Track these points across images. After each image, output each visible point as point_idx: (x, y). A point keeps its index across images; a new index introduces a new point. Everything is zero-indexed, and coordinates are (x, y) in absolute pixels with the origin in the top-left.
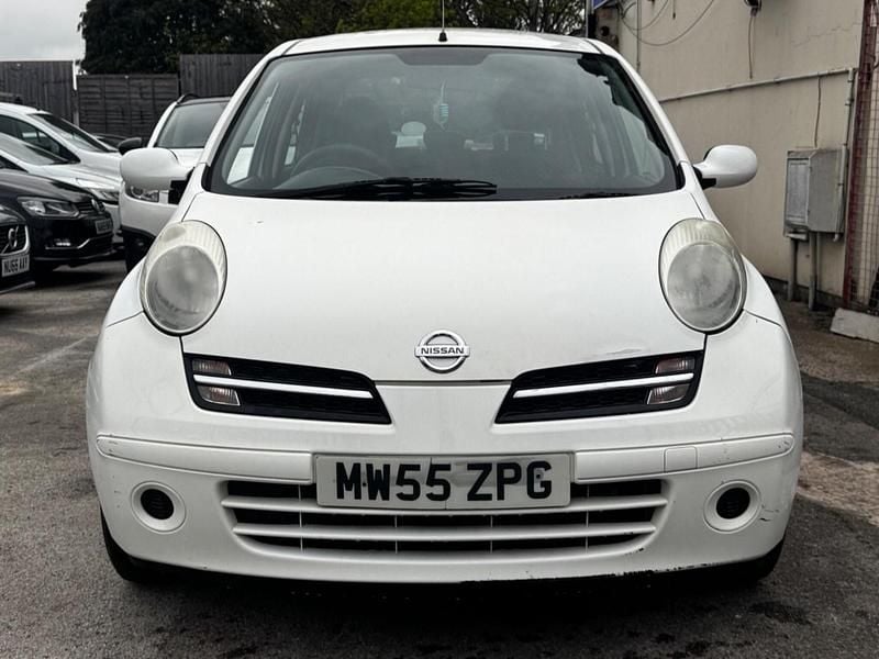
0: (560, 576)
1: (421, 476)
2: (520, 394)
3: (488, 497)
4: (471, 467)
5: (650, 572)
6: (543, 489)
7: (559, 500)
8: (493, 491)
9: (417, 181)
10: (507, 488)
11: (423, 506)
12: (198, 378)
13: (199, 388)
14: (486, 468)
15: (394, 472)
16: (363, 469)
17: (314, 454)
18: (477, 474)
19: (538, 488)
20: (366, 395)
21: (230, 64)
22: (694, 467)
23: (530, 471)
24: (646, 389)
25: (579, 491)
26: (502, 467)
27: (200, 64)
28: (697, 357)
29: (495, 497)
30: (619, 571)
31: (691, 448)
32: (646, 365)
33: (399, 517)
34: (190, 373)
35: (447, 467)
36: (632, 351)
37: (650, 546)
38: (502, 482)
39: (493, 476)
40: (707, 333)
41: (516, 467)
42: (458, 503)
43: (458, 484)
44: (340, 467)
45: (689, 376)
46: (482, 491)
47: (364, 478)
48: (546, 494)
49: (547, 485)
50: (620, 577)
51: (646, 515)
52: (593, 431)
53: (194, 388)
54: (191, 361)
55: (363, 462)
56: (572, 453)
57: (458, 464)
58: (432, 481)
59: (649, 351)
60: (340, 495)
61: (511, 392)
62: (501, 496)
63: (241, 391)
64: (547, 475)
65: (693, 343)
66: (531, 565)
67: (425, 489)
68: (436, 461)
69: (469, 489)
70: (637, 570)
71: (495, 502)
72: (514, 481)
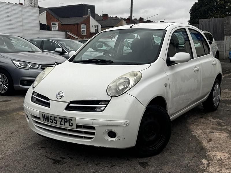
1: (53, 118)
3: (63, 125)
4: (60, 118)
5: (94, 146)
7: (74, 127)
8: (63, 123)
10: (66, 123)
11: (53, 124)
12: (33, 96)
14: (62, 118)
15: (49, 117)
17: (40, 112)
18: (61, 119)
19: (71, 124)
20: (48, 102)
21: (212, 21)
23: (69, 121)
24: (96, 107)
25: (78, 126)
26: (64, 119)
27: (204, 22)
28: (109, 101)
29: (64, 125)
30: (88, 144)
31: (99, 121)
32: (97, 102)
34: (33, 94)
35: (56, 117)
36: (93, 99)
37: (93, 140)
38: (65, 122)
39: (63, 121)
40: (112, 97)
41: (66, 119)
42: (58, 125)
43: (58, 121)
44: (43, 114)
45: (105, 106)
46: (62, 123)
47: (46, 117)
48: (72, 126)
49: (72, 124)
50: (88, 146)
52: (80, 114)
54: (34, 92)
55: (45, 114)
56: (76, 118)
57: (58, 117)
58: (55, 120)
59: (97, 99)
60: (43, 120)
61: (69, 104)
62: (65, 125)
63: (37, 99)
64: (72, 122)
65: (108, 99)
68: (54, 116)
69: (60, 122)
70: (91, 145)
71: (64, 126)
72: (67, 122)
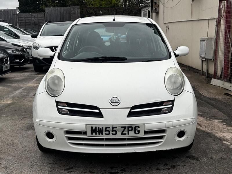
0: (142, 151)
1: (110, 129)
2: (133, 111)
3: (125, 134)
4: (122, 127)
5: (162, 150)
6: (138, 132)
7: (142, 135)
8: (127, 133)
9: (109, 57)
10: (130, 132)
11: (111, 136)
12: (59, 107)
13: (60, 109)
14: (125, 128)
15: (104, 129)
16: (97, 128)
17: (86, 125)
18: (123, 129)
19: (137, 132)
20: (98, 111)
21: (58, 10)
22: (172, 127)
23: (135, 128)
24: (161, 109)
25: (146, 132)
26: (128, 127)
27: (50, 10)
28: (173, 101)
29: (127, 134)
30: (155, 150)
31: (171, 122)
32: (161, 103)
33: (105, 139)
34: (57, 106)
35: (116, 128)
36: (158, 100)
37: (162, 145)
38: (129, 131)
39: (127, 129)
40: (175, 96)
41: (132, 127)
42: (119, 135)
43: (119, 131)
44: (92, 128)
45: (171, 106)
46: (124, 133)
47: (97, 130)
49: (139, 131)
50: (155, 151)
51: (161, 137)
52: (150, 119)
53: (58, 109)
54: (57, 103)
55: (97, 126)
56: (144, 124)
57: (119, 127)
58: (113, 131)
59: (162, 100)
60: (92, 134)
61: (131, 110)
62: (128, 134)
63: (69, 110)
64: (139, 129)
65: (172, 98)
66: (135, 149)
67: (111, 132)
68: (114, 126)
69: (121, 132)
70: (159, 150)
71: (127, 135)
72: (131, 130)
